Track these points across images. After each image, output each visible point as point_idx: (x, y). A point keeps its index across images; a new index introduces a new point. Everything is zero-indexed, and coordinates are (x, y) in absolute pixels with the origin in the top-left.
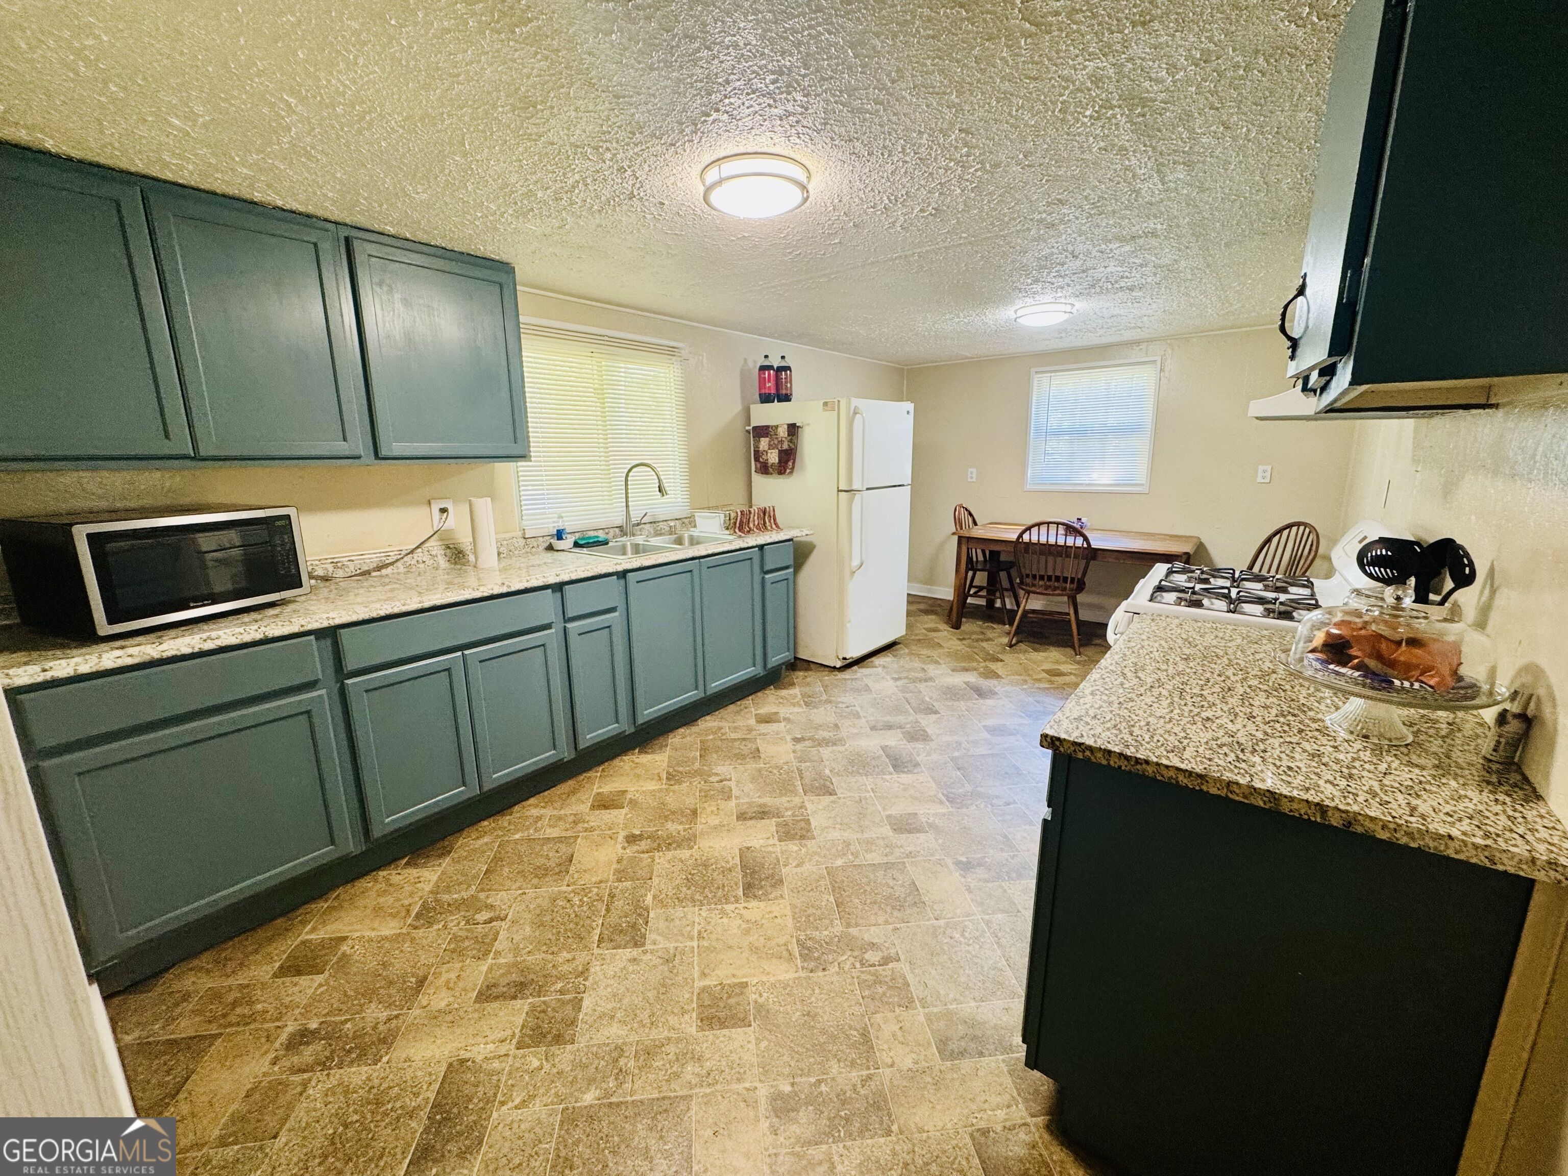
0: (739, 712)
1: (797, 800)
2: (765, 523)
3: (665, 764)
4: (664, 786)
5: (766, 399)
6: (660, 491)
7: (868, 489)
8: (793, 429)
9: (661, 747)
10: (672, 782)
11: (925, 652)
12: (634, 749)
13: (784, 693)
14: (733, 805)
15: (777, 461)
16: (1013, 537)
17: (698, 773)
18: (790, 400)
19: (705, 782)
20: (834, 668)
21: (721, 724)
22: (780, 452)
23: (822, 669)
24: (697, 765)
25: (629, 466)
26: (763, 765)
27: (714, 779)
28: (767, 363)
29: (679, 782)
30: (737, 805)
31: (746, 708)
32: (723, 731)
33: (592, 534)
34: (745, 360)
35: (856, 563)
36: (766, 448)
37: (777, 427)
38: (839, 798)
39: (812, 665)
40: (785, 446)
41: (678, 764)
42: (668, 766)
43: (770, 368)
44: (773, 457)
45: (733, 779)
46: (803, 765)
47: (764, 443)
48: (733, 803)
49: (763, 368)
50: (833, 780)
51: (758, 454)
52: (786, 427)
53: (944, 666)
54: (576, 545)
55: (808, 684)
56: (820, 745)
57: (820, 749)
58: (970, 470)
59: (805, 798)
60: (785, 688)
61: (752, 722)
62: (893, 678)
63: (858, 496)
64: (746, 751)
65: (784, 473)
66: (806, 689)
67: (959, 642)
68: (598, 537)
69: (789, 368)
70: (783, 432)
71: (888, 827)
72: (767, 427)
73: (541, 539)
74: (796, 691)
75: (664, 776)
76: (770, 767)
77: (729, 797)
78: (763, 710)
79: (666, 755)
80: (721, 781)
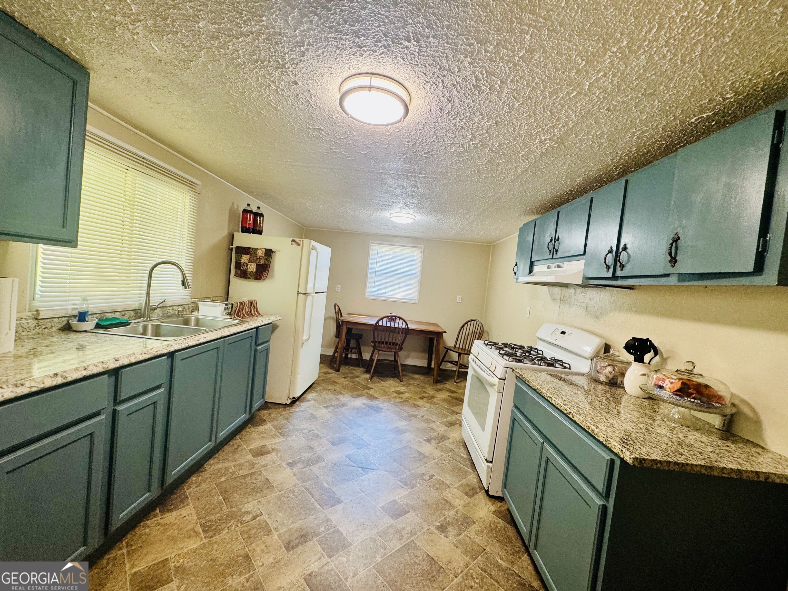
0: (235, 451)
1: (321, 516)
2: (251, 311)
3: (195, 517)
4: (204, 541)
5: (245, 230)
6: (183, 284)
7: (316, 293)
8: (269, 253)
9: (182, 501)
10: (211, 534)
11: (330, 387)
12: (154, 510)
13: (261, 428)
14: (276, 537)
15: (255, 270)
17: (230, 516)
18: (261, 234)
19: (242, 523)
20: (286, 404)
21: (226, 465)
22: (258, 266)
23: (277, 406)
24: (226, 510)
25: (155, 263)
26: (279, 493)
27: (247, 518)
28: (248, 208)
29: (218, 531)
30: (280, 536)
31: (239, 446)
32: (230, 470)
34: (233, 204)
35: (305, 338)
36: (247, 261)
37: (257, 249)
38: (346, 504)
39: (269, 405)
40: (262, 262)
41: (207, 513)
42: (199, 519)
43: (251, 212)
44: (252, 268)
45: (263, 513)
46: (307, 484)
47: (245, 258)
48: (275, 536)
49: (245, 211)
50: (334, 490)
51: (238, 265)
52: (264, 250)
53: (346, 395)
54: (98, 326)
55: (274, 419)
56: (308, 465)
57: (311, 468)
58: (338, 286)
59: (325, 511)
60: (260, 425)
61: (250, 457)
62: (325, 407)
63: (309, 298)
64: (259, 485)
65: (260, 279)
66: (275, 423)
67: (343, 380)
68: (117, 319)
69: (261, 215)
70: (261, 253)
71: (387, 516)
72: (249, 248)
73: (56, 320)
74: (268, 426)
75: (200, 530)
76: (285, 493)
77: (270, 531)
78: (254, 446)
79: (191, 506)
80: (254, 518)
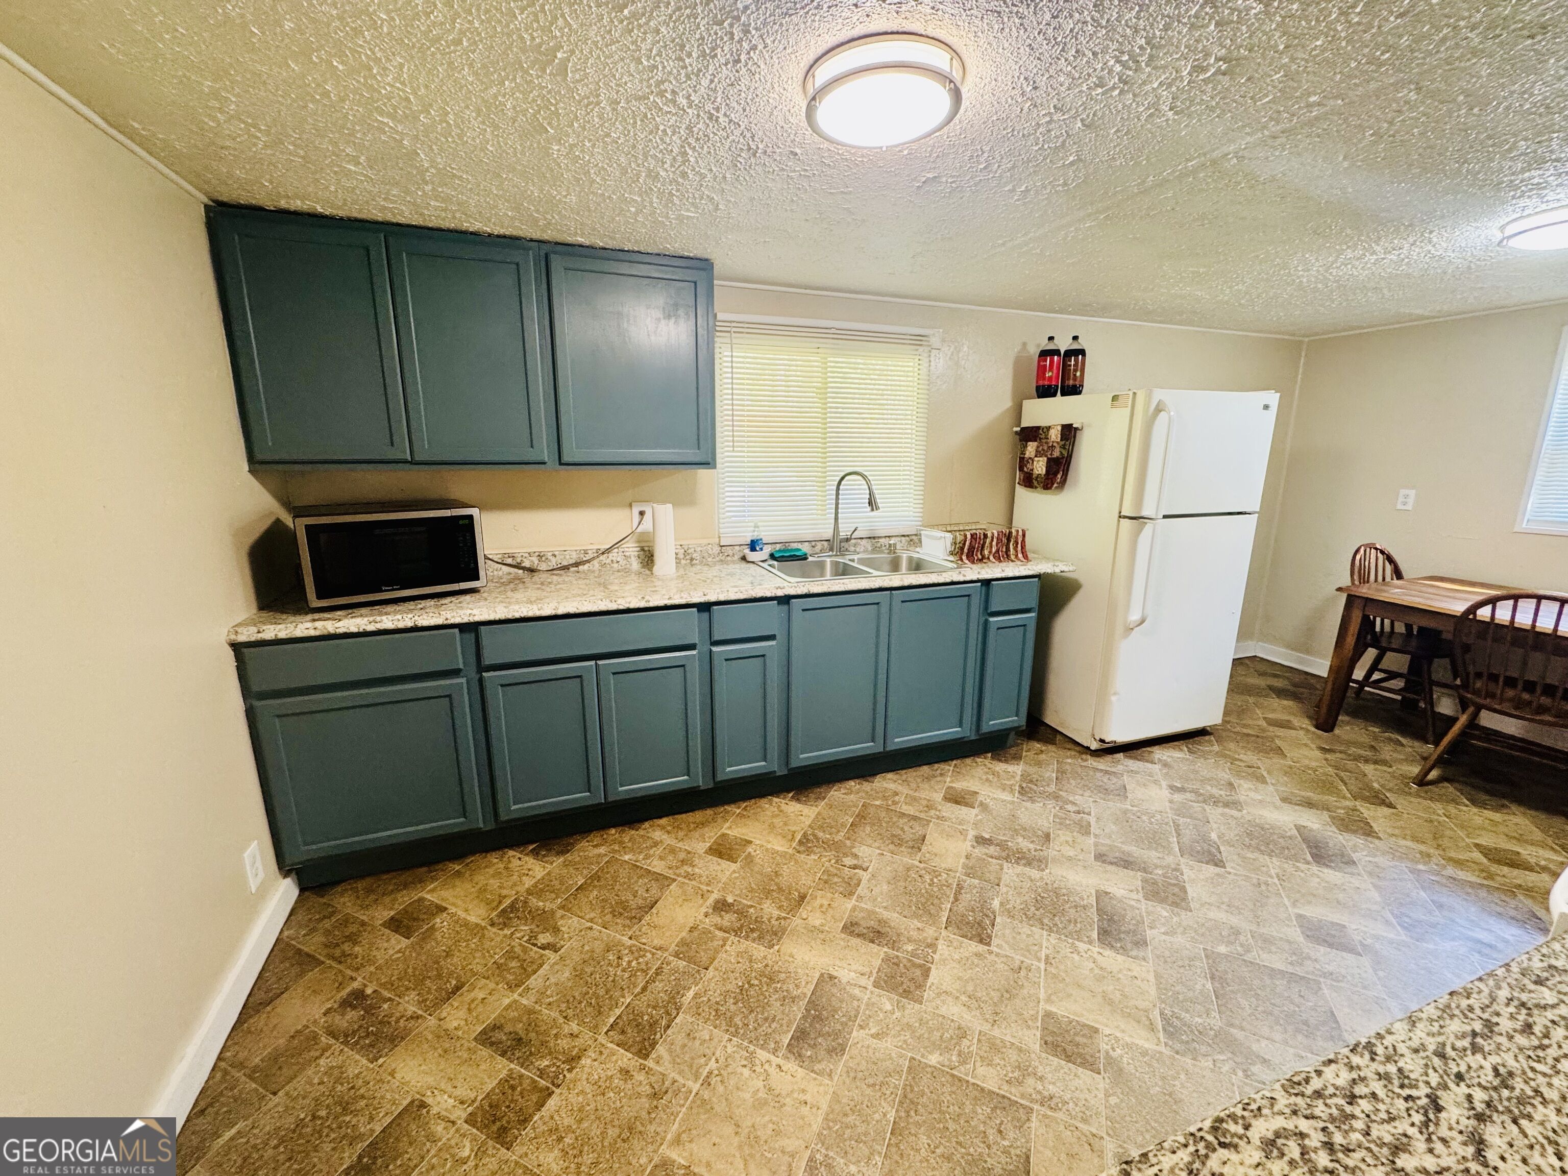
0: (928, 779)
1: (930, 932)
2: (1008, 549)
3: (808, 823)
4: (790, 851)
5: (1045, 392)
6: (870, 503)
7: (1165, 517)
8: (1069, 432)
9: (817, 799)
10: (802, 849)
11: (1250, 757)
12: (789, 791)
13: (1000, 767)
14: (849, 906)
15: (1044, 472)
16: (1458, 607)
17: (836, 846)
19: (837, 862)
20: (1088, 748)
21: (900, 788)
22: (1049, 460)
23: (1070, 746)
24: (840, 836)
26: (917, 863)
27: (848, 861)
28: (1051, 347)
29: (809, 851)
30: (854, 909)
31: (941, 775)
32: (897, 798)
33: (795, 546)
34: (1024, 344)
35: (1135, 617)
36: (1033, 455)
37: (1049, 428)
38: (991, 953)
39: (1058, 737)
40: (1056, 454)
41: (821, 828)
42: (810, 826)
43: (1057, 352)
44: (1040, 467)
45: (870, 870)
46: (969, 880)
47: (1031, 448)
48: (850, 904)
49: (1044, 354)
50: (998, 920)
51: (1023, 462)
52: (1059, 428)
53: (1271, 788)
54: (772, 556)
55: (1039, 764)
56: (1007, 859)
57: (1005, 865)
58: (1403, 492)
59: (944, 933)
60: (1006, 761)
61: (938, 797)
62: (1172, 787)
63: (1149, 527)
64: (908, 836)
65: (1050, 488)
66: (1032, 770)
67: (1318, 754)
68: (799, 550)
69: (1082, 352)
70: (1055, 435)
72: (1038, 428)
74: (1015, 769)
75: (798, 837)
76: (925, 869)
77: (851, 894)
78: (961, 785)
79: (817, 810)
80: (855, 867)
